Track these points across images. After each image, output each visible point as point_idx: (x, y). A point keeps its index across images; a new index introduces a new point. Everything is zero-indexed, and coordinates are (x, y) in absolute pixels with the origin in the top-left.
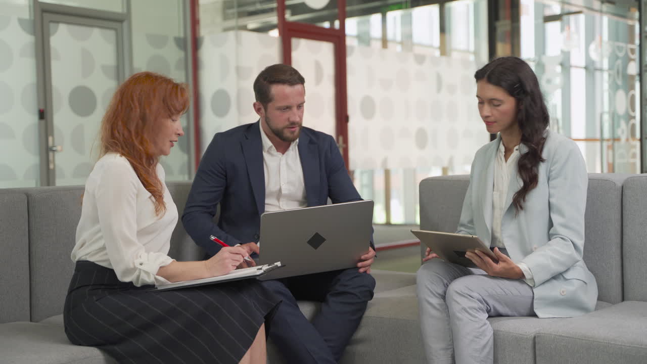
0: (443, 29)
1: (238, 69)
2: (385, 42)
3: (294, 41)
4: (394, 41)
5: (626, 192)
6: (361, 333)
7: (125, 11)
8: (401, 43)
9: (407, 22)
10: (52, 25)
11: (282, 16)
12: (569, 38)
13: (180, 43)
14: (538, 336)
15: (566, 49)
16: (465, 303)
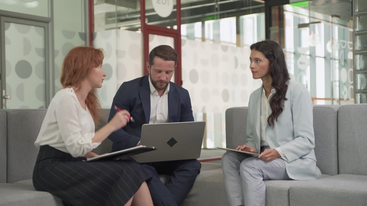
0: (238, 32)
1: (117, 52)
2: (203, 39)
3: (151, 36)
4: (209, 39)
5: (340, 114)
6: (193, 191)
7: (50, 16)
8: (213, 41)
9: (217, 27)
10: (6, 24)
11: (143, 22)
12: (314, 38)
13: (83, 36)
14: (291, 189)
15: (312, 45)
16: (251, 171)
